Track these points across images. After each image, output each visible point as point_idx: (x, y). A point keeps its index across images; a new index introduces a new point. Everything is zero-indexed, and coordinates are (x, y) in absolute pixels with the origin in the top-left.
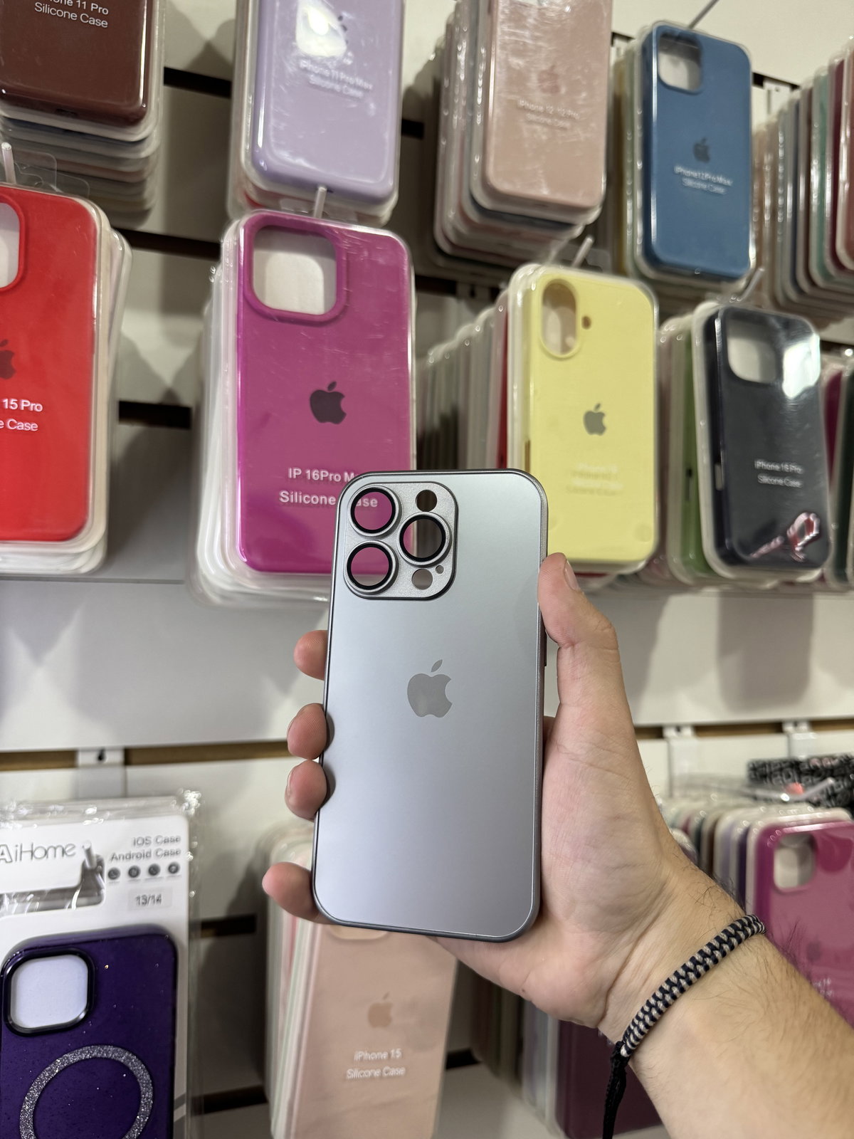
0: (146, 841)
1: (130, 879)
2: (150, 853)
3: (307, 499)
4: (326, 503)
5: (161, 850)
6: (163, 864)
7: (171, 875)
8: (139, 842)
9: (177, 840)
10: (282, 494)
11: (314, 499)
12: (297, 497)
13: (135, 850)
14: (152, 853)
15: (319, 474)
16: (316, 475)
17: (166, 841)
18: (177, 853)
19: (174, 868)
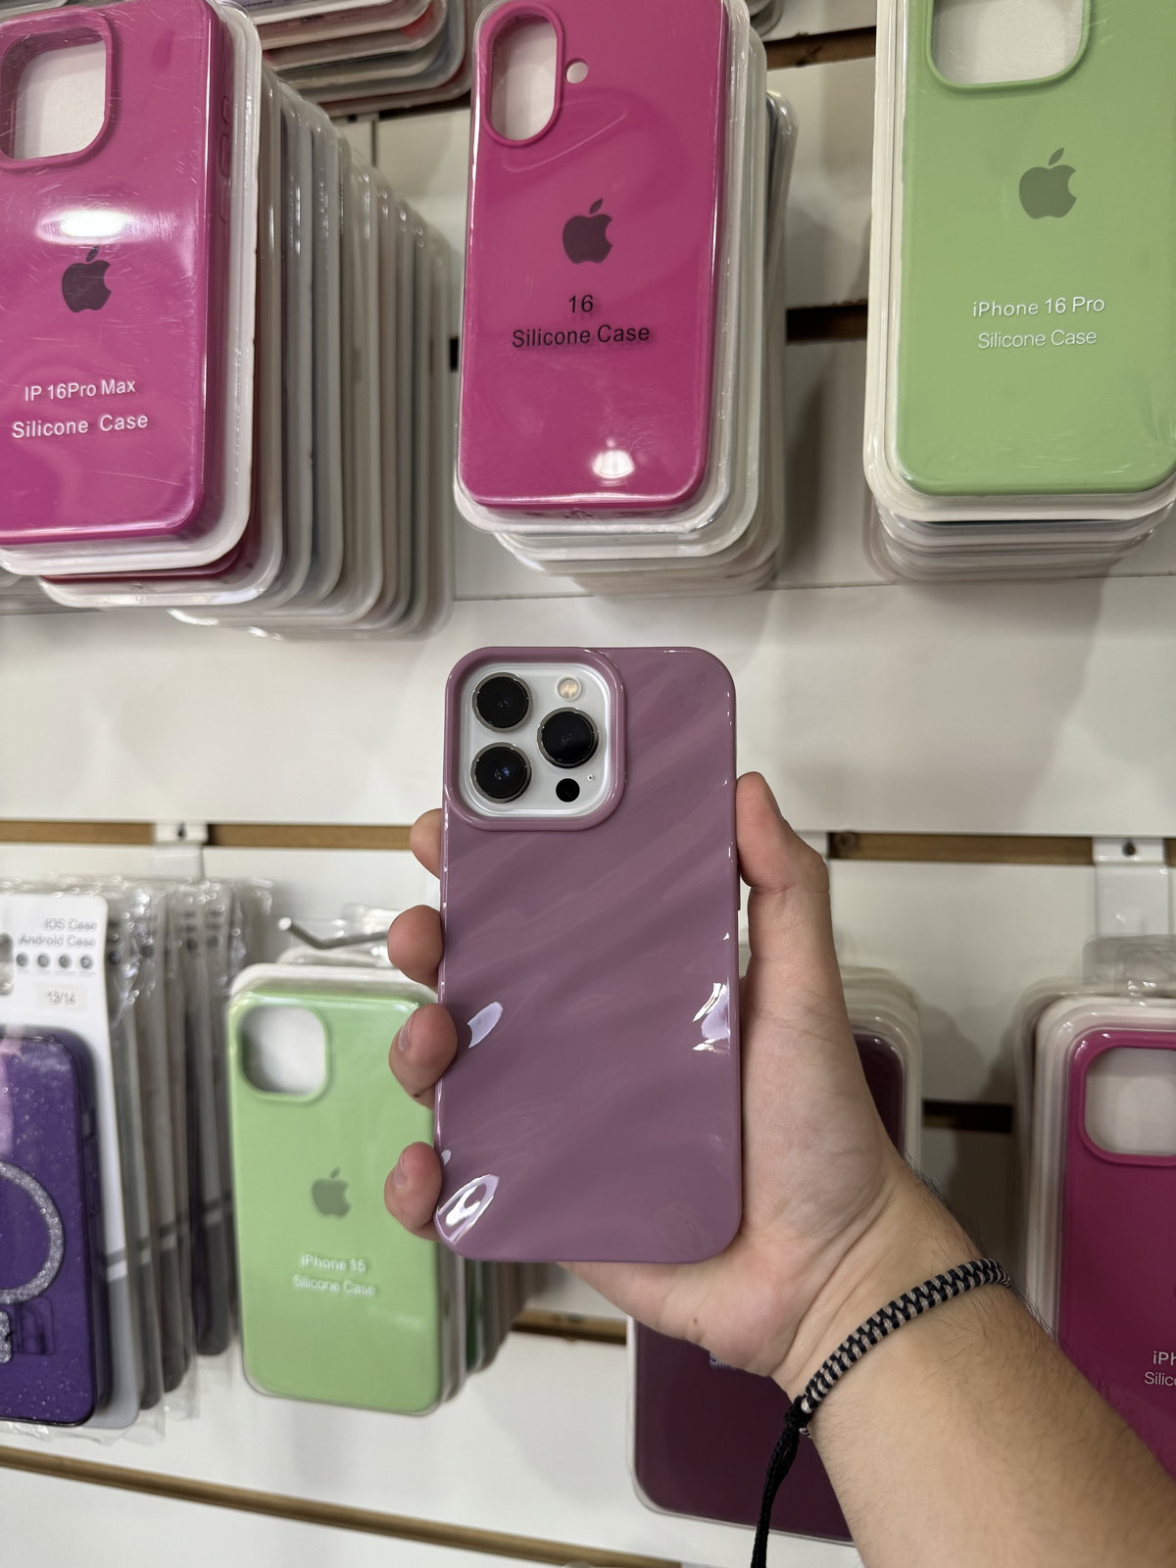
0: (58, 924)
1: (38, 968)
2: (62, 939)
3: (48, 429)
4: (74, 432)
5: (75, 938)
6: (75, 954)
7: (83, 970)
8: (52, 924)
9: (90, 927)
10: (16, 429)
11: (59, 429)
12: (37, 429)
13: (47, 934)
14: (65, 940)
15: (66, 389)
16: (60, 391)
17: (81, 927)
18: (89, 943)
19: (87, 962)
